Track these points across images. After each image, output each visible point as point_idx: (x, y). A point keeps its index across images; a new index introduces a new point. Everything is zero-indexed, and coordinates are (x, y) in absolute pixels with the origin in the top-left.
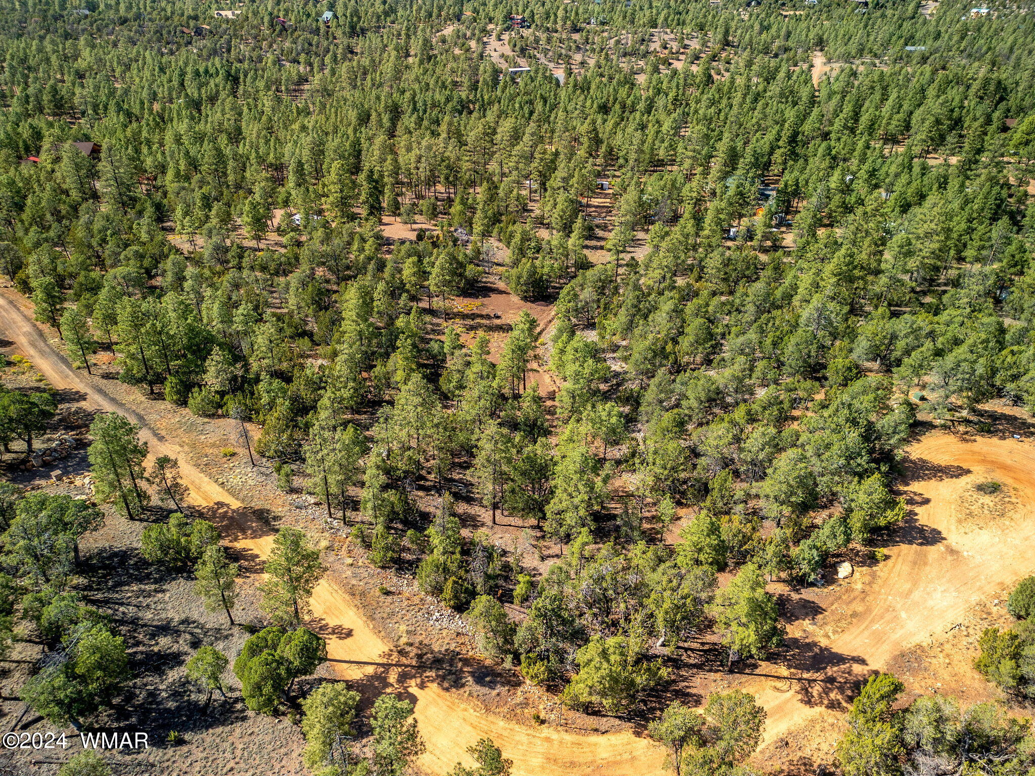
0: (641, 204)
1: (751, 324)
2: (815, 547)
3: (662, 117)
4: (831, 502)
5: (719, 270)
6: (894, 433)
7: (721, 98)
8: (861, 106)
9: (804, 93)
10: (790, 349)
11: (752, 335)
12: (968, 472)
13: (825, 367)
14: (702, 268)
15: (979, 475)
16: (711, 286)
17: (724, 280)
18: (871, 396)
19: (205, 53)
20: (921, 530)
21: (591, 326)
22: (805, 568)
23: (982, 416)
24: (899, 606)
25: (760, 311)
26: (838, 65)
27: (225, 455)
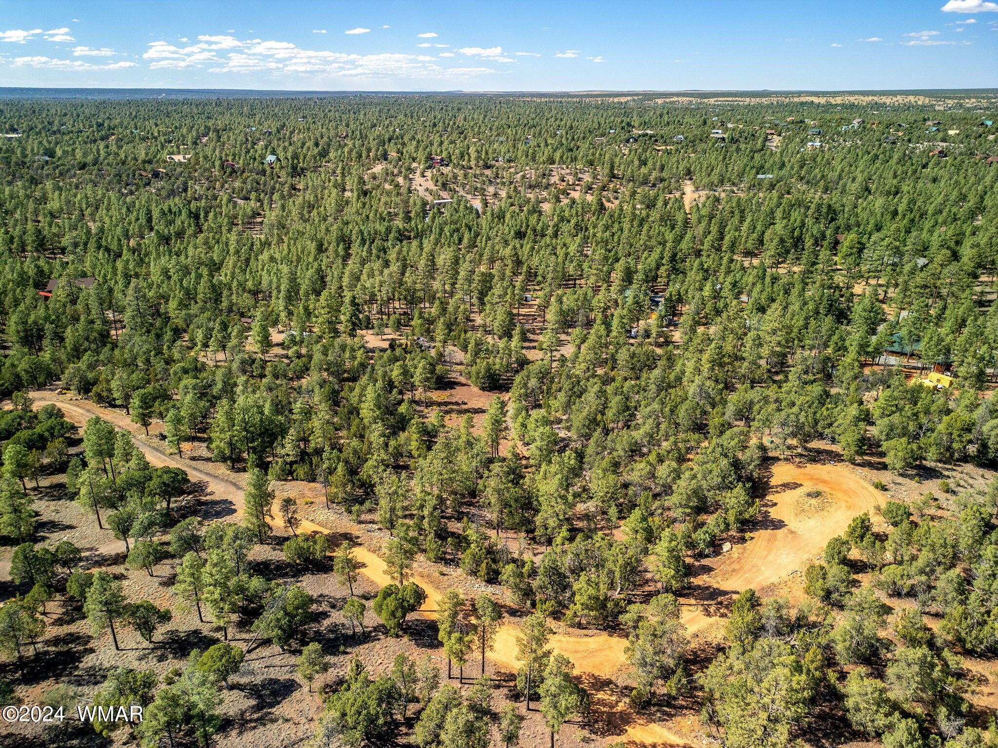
0: (561, 312)
1: (654, 399)
2: (707, 532)
3: (568, 240)
4: (717, 510)
5: (627, 361)
6: (752, 461)
7: (613, 223)
8: (725, 226)
9: (679, 217)
10: (682, 412)
11: (656, 406)
12: (801, 485)
13: (707, 425)
14: (615, 361)
15: (808, 487)
16: (623, 373)
17: (632, 369)
18: (736, 440)
19: (164, 193)
20: (772, 521)
21: (539, 406)
22: (702, 546)
23: (811, 451)
24: (760, 564)
25: (659, 391)
26: (705, 192)
27: (307, 503)
